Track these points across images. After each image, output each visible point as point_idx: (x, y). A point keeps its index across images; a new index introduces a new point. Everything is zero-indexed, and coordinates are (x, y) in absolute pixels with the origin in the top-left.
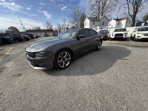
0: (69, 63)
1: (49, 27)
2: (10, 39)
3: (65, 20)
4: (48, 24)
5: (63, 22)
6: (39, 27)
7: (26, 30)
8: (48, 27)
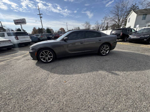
2: (52, 37)
4: (87, 23)
5: (103, 20)
7: (68, 30)
8: (86, 27)
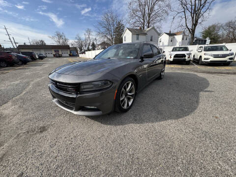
0: (132, 100)
1: (61, 41)
3: (89, 31)
4: (60, 36)
5: (86, 34)
6: (42, 41)
8: (59, 42)
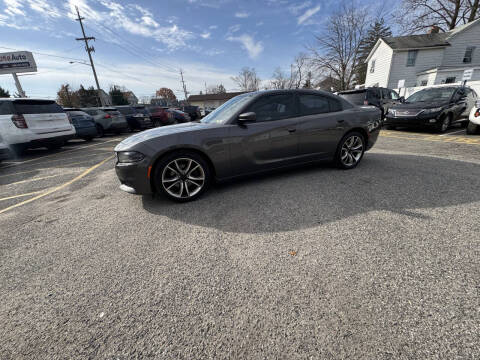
1: (249, 83)
2: (142, 119)
3: (302, 58)
4: (248, 74)
5: (295, 64)
6: (221, 87)
7: (188, 95)
8: (245, 86)
